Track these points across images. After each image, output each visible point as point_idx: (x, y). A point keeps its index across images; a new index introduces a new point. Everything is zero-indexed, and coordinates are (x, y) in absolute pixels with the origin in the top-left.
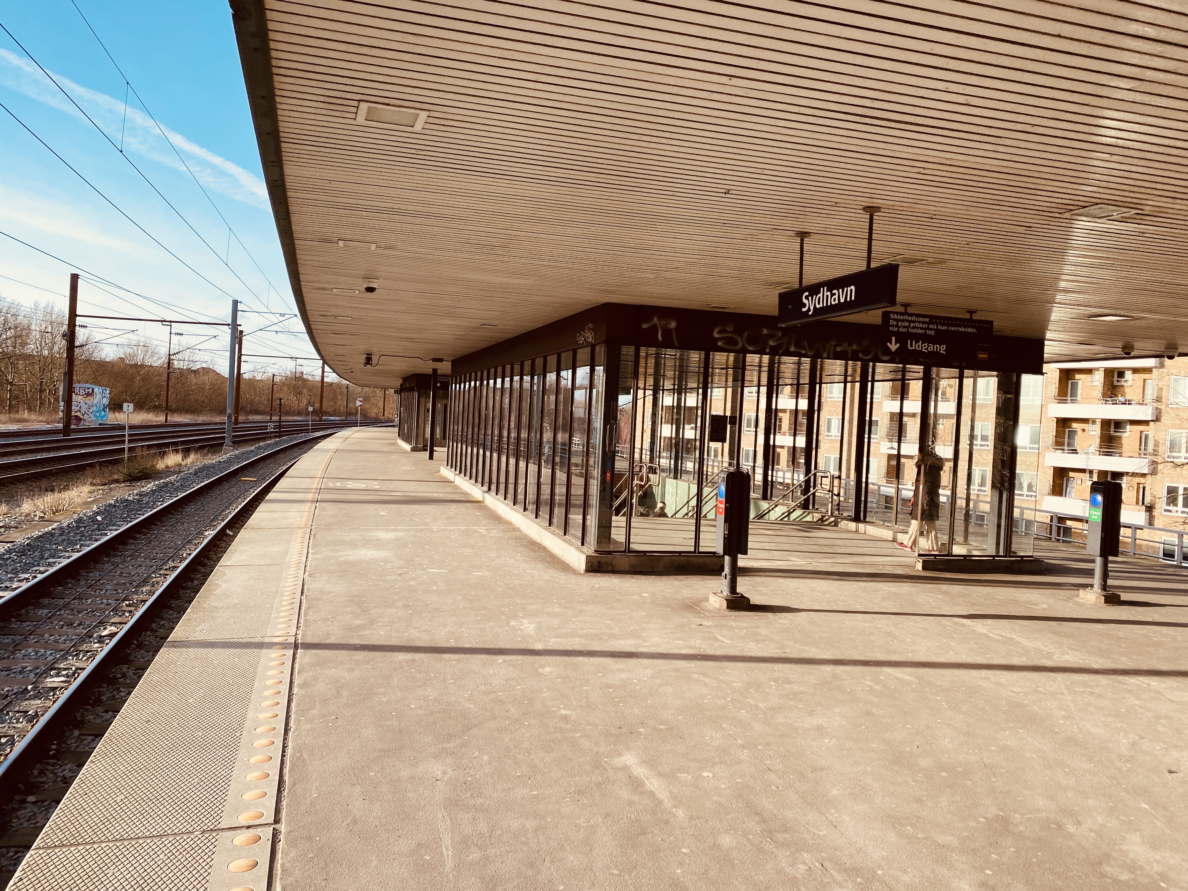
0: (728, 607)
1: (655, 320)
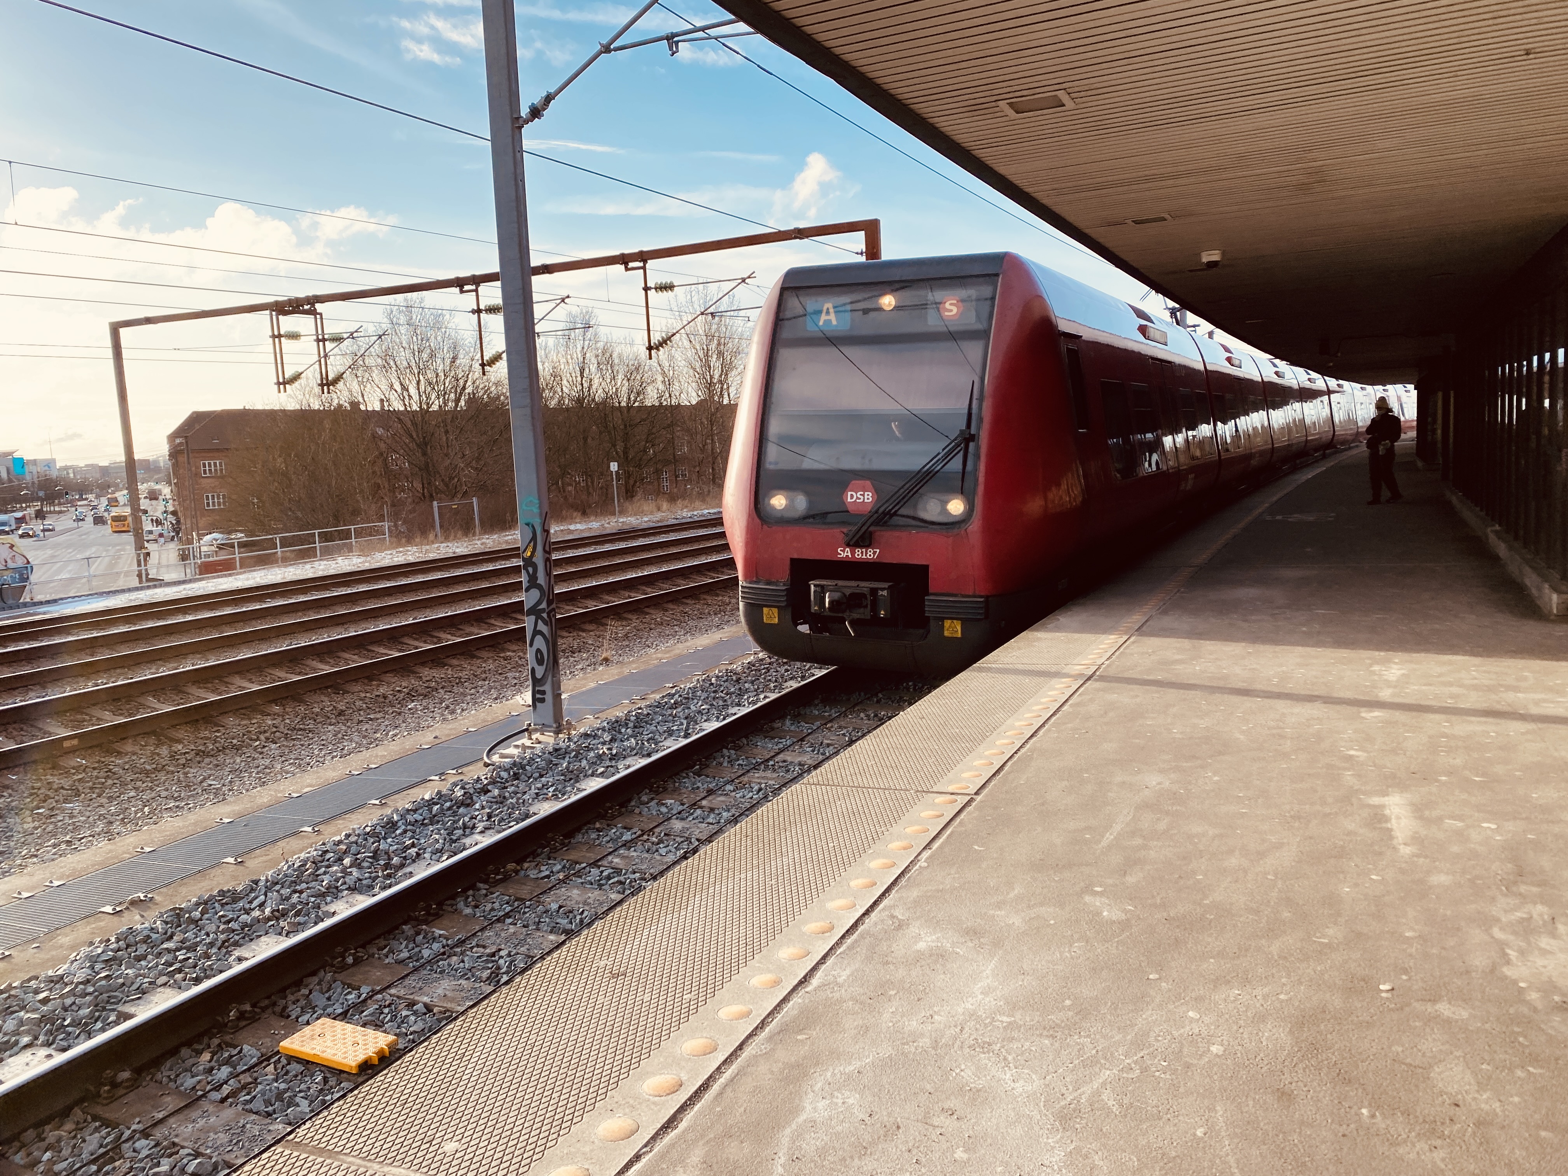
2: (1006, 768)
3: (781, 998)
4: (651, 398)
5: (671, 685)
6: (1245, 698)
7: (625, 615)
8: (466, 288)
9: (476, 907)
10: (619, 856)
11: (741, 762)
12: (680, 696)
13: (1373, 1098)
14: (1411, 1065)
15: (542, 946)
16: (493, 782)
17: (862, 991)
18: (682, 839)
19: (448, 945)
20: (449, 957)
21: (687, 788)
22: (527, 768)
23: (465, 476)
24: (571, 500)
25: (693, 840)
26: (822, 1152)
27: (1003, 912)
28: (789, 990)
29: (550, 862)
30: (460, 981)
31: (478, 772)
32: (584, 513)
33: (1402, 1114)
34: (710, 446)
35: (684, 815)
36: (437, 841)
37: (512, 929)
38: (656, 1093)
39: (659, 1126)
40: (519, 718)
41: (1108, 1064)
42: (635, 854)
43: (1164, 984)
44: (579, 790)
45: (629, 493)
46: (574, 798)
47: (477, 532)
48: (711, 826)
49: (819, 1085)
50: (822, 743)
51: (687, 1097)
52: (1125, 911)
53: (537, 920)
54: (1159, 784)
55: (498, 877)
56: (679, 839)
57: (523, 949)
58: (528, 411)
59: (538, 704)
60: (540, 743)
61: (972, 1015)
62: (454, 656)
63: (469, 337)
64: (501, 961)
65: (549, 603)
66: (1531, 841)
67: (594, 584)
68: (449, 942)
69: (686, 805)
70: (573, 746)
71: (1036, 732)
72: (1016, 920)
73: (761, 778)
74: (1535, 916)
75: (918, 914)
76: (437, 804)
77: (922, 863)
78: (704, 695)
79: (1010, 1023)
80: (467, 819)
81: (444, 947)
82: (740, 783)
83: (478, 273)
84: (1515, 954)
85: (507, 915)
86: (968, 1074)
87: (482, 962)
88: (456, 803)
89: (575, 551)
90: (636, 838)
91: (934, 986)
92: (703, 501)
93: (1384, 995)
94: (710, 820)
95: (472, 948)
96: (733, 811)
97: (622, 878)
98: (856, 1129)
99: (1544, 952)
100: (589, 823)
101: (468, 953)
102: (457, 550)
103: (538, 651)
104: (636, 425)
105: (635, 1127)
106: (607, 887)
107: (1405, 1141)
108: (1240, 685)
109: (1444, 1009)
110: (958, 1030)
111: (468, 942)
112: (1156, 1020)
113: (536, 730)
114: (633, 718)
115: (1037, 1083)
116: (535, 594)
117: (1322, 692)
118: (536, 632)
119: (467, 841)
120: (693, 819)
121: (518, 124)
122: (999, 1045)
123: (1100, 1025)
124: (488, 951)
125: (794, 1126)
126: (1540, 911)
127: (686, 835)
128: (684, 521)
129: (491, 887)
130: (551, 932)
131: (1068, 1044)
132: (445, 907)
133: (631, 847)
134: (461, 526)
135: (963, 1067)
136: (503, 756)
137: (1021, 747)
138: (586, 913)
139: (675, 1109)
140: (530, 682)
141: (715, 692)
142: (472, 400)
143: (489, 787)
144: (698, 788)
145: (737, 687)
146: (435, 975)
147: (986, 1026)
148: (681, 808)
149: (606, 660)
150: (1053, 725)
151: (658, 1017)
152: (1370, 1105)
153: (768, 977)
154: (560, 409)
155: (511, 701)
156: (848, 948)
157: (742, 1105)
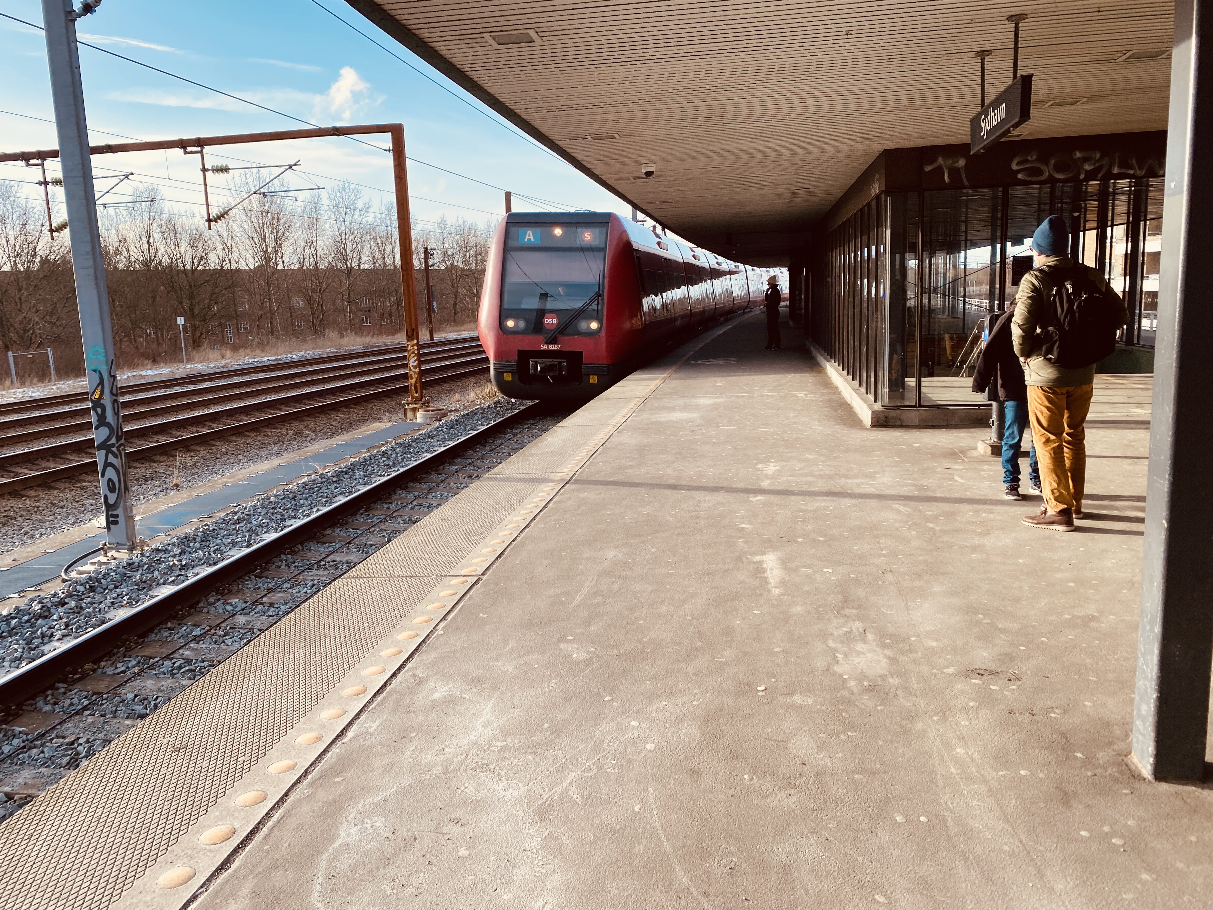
0: (993, 453)
1: (940, 161)
2: (506, 553)
3: (322, 750)
4: (213, 262)
5: (235, 505)
6: (674, 491)
7: (193, 447)
8: (32, 162)
9: (55, 704)
10: (188, 649)
11: (296, 564)
12: (243, 513)
13: (752, 767)
14: (776, 740)
15: (119, 731)
16: (71, 596)
17: (388, 737)
18: (246, 631)
19: (28, 740)
20: (29, 750)
21: (250, 588)
22: (103, 581)
23: (39, 328)
24: (141, 351)
25: (255, 631)
26: (353, 868)
27: (500, 663)
28: (328, 743)
29: (125, 659)
30: (40, 770)
31: (57, 587)
32: (154, 361)
33: (770, 775)
34: (268, 304)
35: (247, 611)
36: (16, 650)
37: (90, 719)
38: (212, 842)
39: (214, 869)
40: (96, 539)
41: (574, 768)
42: (204, 646)
43: (615, 704)
44: (152, 597)
45: (196, 344)
46: (147, 604)
47: (53, 378)
48: (271, 618)
49: (352, 815)
50: (366, 544)
51: (239, 841)
52: (588, 652)
53: (114, 709)
54: (615, 556)
55: (76, 677)
56: (243, 631)
57: (102, 735)
58: (91, 271)
59: (111, 526)
60: (115, 559)
61: (475, 744)
62: (31, 488)
63: (39, 206)
64: (80, 748)
65: (118, 439)
66: (853, 579)
67: (165, 421)
68: (29, 737)
69: (248, 604)
70: (145, 560)
71: (528, 524)
72: (510, 668)
73: (312, 576)
74: (854, 629)
75: (435, 671)
76: (15, 618)
77: (440, 632)
78: (264, 511)
79: (503, 747)
80: (45, 629)
81: (24, 742)
82: (296, 581)
83: (43, 149)
84: (842, 656)
85: (85, 708)
86: (470, 790)
87: (62, 750)
88: (34, 616)
89: (146, 393)
90: (205, 633)
91: (446, 726)
92: (263, 350)
93: (760, 694)
94: (270, 613)
95: (52, 739)
96: (290, 604)
97: (192, 667)
98: (382, 845)
99: (859, 654)
100: (161, 623)
101: (47, 744)
102: (33, 395)
103: (110, 480)
104: (200, 286)
105: (192, 872)
106: (179, 675)
107: (771, 794)
108: (671, 482)
109: (798, 699)
110: (463, 757)
111: (47, 735)
112: (609, 730)
113: (111, 549)
114: (200, 534)
115: (523, 789)
116: (104, 432)
117: (724, 485)
118: (107, 464)
119: (46, 648)
120: (255, 613)
121: (71, 17)
122: (494, 764)
123: (569, 740)
124: (67, 740)
125: (331, 851)
126: (857, 626)
127: (249, 627)
128: (246, 367)
129: (69, 685)
130: (127, 718)
131: (546, 757)
132: (24, 707)
133: (200, 641)
134: (37, 373)
135: (467, 785)
136: (80, 573)
137: (517, 536)
138: (159, 699)
139: (229, 853)
140: (104, 509)
141: (273, 508)
142: (45, 261)
143: (66, 600)
144: (259, 588)
145: (293, 503)
146: (15, 767)
147: (485, 751)
148: (244, 605)
149: (177, 486)
150: (540, 519)
151: (215, 779)
152: (750, 772)
153: (312, 735)
154: (127, 272)
155: (88, 525)
156: (378, 705)
157: (287, 841)
